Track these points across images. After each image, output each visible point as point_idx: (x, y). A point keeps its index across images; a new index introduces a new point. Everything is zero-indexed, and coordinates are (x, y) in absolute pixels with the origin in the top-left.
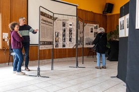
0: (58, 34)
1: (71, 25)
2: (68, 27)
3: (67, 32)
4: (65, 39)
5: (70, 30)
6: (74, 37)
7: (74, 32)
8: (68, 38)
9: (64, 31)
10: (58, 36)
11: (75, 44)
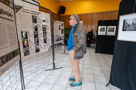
0: (26, 34)
1: (44, 21)
2: (40, 24)
3: (40, 31)
4: (38, 42)
5: (44, 29)
6: (49, 37)
7: (49, 31)
8: (42, 39)
9: (36, 29)
10: (26, 38)
11: (51, 44)
